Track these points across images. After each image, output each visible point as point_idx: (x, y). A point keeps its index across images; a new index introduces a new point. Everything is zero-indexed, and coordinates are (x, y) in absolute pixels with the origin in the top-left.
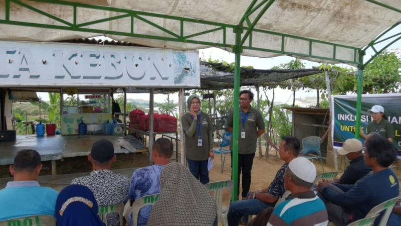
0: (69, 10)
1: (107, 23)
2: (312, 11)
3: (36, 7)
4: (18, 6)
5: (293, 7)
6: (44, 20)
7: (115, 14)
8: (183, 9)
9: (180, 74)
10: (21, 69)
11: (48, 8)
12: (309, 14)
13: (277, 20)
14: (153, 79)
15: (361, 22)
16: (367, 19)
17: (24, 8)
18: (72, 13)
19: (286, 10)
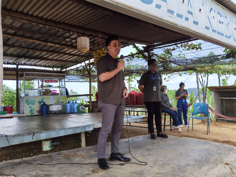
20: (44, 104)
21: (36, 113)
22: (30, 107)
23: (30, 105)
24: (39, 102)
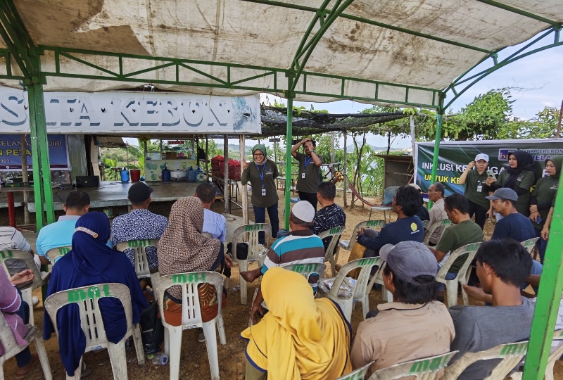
0: (115, 61)
1: (154, 71)
2: (366, 53)
3: (83, 58)
4: (67, 59)
5: (343, 49)
6: (93, 72)
7: (160, 63)
8: (224, 57)
9: (239, 120)
10: (82, 118)
11: (95, 60)
12: (363, 56)
13: (330, 63)
14: (211, 125)
15: (430, 64)
16: (436, 60)
17: (72, 61)
18: (118, 63)
19: (337, 52)
20: (166, 169)
21: (158, 179)
22: (152, 172)
23: (152, 170)
24: (161, 167)
